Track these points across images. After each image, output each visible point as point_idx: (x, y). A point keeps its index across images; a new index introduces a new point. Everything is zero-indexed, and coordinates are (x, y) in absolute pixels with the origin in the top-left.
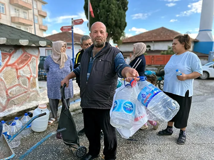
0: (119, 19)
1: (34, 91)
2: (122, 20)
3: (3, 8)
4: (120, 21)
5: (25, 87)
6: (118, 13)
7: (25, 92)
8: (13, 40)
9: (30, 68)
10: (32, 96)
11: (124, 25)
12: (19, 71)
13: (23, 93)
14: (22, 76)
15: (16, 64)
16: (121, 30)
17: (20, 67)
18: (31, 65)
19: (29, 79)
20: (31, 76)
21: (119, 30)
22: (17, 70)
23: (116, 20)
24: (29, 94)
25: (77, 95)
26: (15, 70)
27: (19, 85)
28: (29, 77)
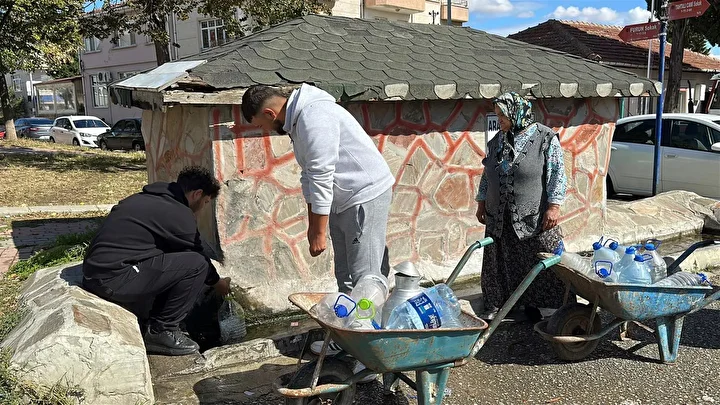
1: (596, 209)
5: (583, 196)
7: (582, 210)
9: (595, 152)
10: (593, 220)
12: (577, 156)
13: (577, 212)
14: (582, 171)
15: (574, 142)
17: (579, 148)
18: (598, 143)
19: (591, 177)
20: (595, 171)
22: (574, 154)
24: (588, 216)
25: (686, 236)
26: (570, 155)
27: (573, 191)
28: (592, 172)
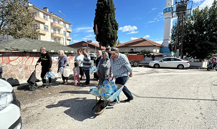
0: (113, 35)
2: (115, 35)
3: (47, 28)
4: (114, 36)
6: (113, 31)
8: (69, 51)
11: (116, 38)
16: (114, 40)
21: (113, 41)
23: (111, 36)
